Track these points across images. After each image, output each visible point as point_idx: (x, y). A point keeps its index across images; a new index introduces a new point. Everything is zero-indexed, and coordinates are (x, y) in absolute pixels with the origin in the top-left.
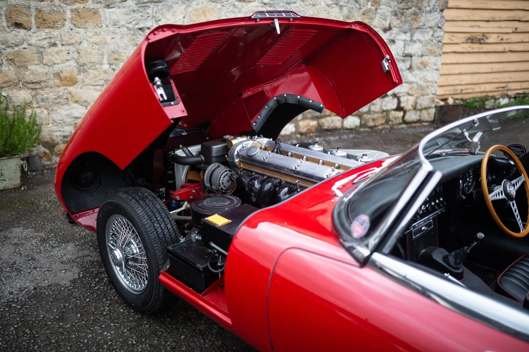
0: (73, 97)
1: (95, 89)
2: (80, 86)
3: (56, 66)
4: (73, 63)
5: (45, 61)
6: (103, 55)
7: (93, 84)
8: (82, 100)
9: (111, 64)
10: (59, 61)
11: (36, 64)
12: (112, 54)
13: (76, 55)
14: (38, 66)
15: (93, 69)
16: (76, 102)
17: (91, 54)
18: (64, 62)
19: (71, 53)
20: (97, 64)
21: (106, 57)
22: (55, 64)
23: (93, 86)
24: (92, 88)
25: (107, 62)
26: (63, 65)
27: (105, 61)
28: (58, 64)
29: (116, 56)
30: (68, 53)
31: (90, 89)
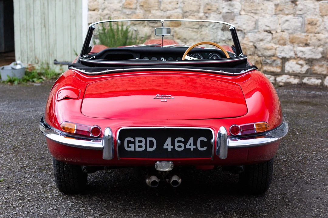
0: (177, 34)
1: (192, 31)
2: (183, 28)
3: (169, 12)
4: (179, 10)
5: (162, 8)
6: (200, 6)
7: (191, 27)
8: (183, 38)
9: (205, 13)
10: (170, 9)
11: (156, 10)
12: (206, 5)
13: (182, 5)
14: (157, 11)
15: (193, 16)
16: (179, 38)
17: (191, 4)
18: (174, 10)
19: (179, 4)
20: (196, 12)
21: (202, 7)
22: (168, 10)
23: (191, 28)
24: (191, 29)
25: (202, 11)
26: (173, 11)
27: (202, 10)
28: (170, 10)
29: (209, 7)
30: (178, 3)
31: (189, 30)
